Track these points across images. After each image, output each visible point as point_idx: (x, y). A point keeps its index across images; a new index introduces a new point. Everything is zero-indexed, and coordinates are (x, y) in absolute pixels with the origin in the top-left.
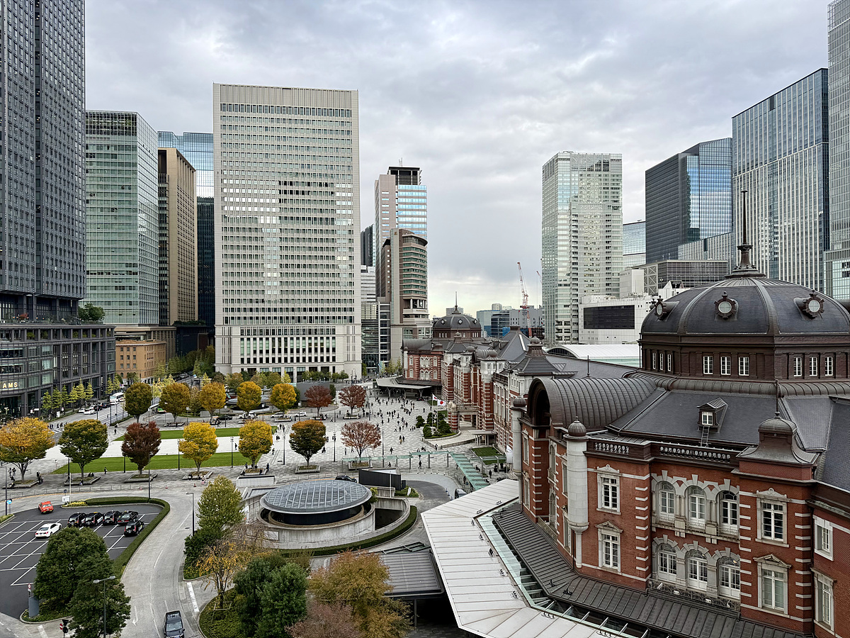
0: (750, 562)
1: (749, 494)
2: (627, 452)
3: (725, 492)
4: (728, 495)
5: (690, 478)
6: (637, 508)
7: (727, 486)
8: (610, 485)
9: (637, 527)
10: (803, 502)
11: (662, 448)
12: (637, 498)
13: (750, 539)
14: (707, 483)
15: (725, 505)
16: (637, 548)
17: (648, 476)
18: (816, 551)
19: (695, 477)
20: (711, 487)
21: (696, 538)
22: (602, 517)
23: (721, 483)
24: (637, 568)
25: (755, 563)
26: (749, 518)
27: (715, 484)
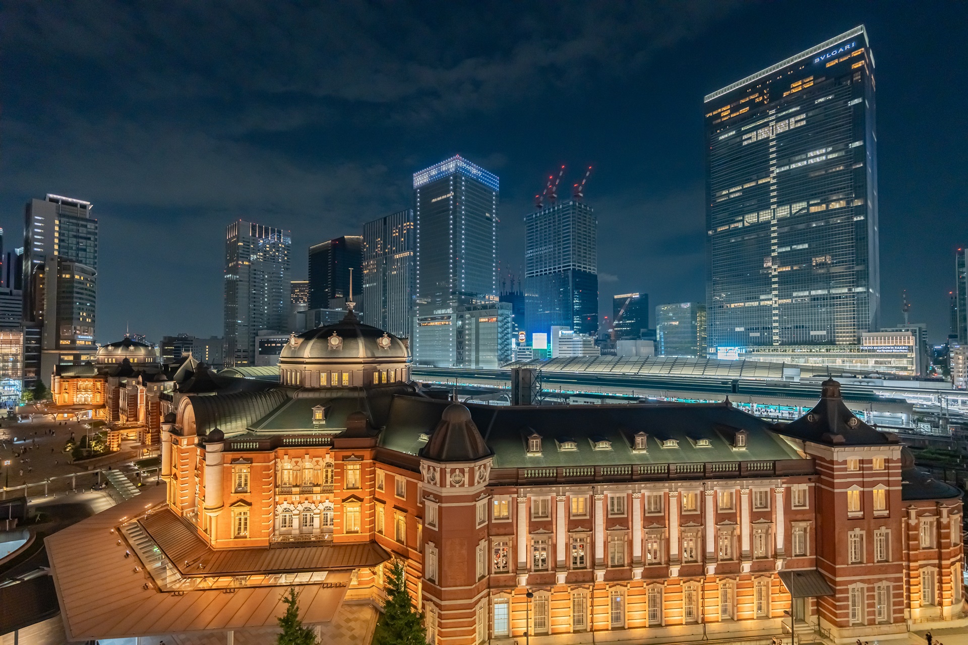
0: (339, 506)
1: (340, 462)
2: (257, 446)
3: (328, 463)
4: (329, 465)
5: (303, 458)
6: (263, 487)
7: (329, 459)
8: (243, 474)
10: (371, 461)
11: (285, 441)
12: (264, 480)
13: (339, 491)
14: (315, 459)
15: (327, 471)
17: (274, 462)
18: (377, 489)
19: (307, 457)
20: (317, 462)
21: (307, 499)
22: (235, 500)
23: (323, 457)
24: (263, 531)
25: (342, 506)
26: (339, 477)
27: (320, 459)
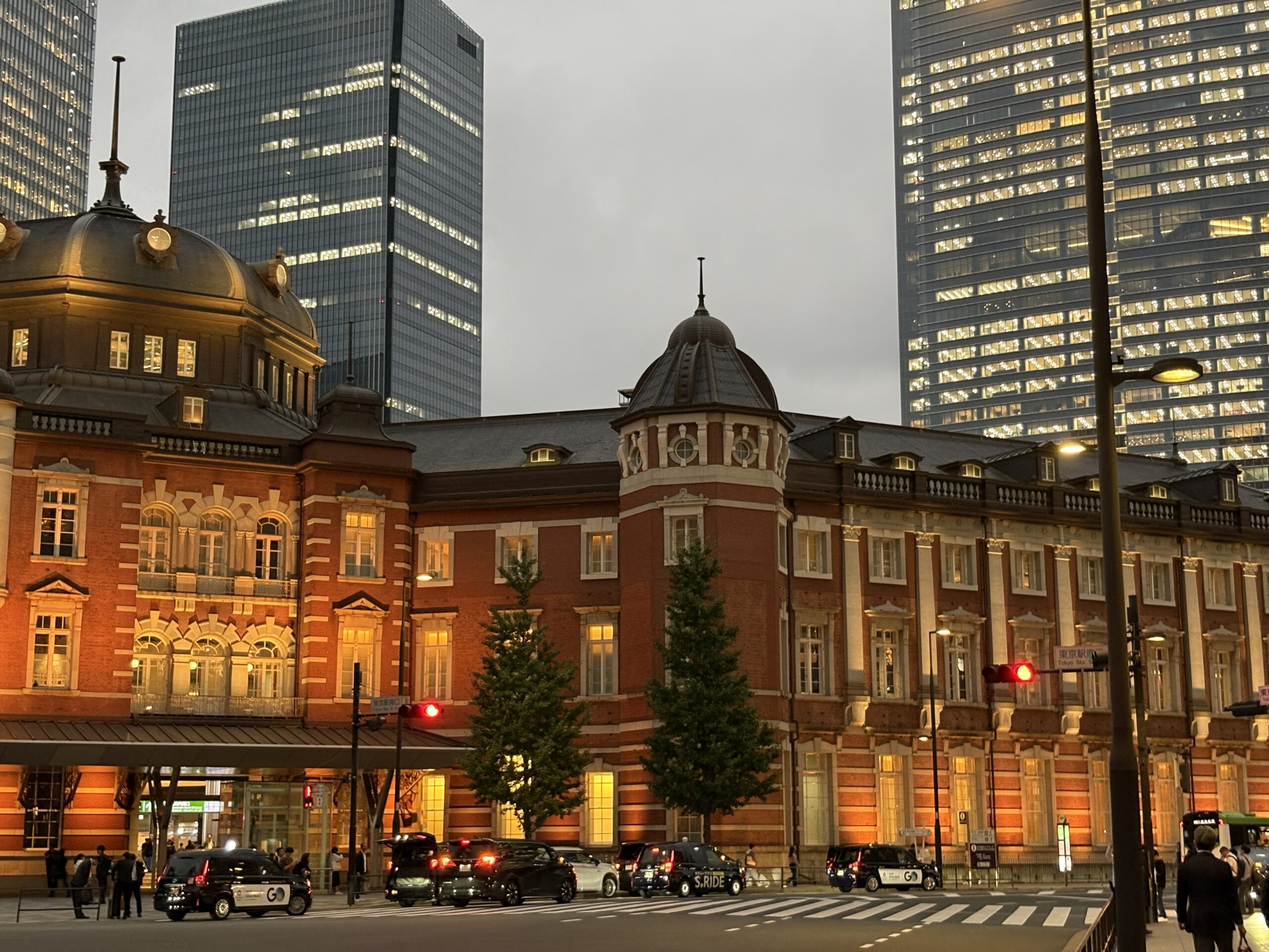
0: (325, 619)
1: (330, 499)
5: (207, 492)
8: (59, 507)
9: (120, 587)
10: (405, 507)
11: (154, 440)
12: (124, 526)
13: (327, 578)
14: (240, 500)
15: (261, 544)
16: (118, 630)
19: (219, 490)
20: (246, 508)
21: (213, 609)
22: (41, 576)
23: (264, 498)
24: (115, 674)
25: (334, 619)
26: (328, 541)
27: (253, 501)
